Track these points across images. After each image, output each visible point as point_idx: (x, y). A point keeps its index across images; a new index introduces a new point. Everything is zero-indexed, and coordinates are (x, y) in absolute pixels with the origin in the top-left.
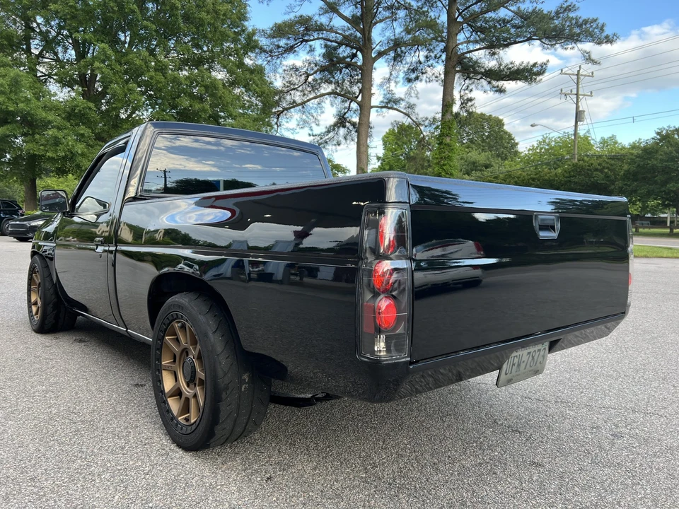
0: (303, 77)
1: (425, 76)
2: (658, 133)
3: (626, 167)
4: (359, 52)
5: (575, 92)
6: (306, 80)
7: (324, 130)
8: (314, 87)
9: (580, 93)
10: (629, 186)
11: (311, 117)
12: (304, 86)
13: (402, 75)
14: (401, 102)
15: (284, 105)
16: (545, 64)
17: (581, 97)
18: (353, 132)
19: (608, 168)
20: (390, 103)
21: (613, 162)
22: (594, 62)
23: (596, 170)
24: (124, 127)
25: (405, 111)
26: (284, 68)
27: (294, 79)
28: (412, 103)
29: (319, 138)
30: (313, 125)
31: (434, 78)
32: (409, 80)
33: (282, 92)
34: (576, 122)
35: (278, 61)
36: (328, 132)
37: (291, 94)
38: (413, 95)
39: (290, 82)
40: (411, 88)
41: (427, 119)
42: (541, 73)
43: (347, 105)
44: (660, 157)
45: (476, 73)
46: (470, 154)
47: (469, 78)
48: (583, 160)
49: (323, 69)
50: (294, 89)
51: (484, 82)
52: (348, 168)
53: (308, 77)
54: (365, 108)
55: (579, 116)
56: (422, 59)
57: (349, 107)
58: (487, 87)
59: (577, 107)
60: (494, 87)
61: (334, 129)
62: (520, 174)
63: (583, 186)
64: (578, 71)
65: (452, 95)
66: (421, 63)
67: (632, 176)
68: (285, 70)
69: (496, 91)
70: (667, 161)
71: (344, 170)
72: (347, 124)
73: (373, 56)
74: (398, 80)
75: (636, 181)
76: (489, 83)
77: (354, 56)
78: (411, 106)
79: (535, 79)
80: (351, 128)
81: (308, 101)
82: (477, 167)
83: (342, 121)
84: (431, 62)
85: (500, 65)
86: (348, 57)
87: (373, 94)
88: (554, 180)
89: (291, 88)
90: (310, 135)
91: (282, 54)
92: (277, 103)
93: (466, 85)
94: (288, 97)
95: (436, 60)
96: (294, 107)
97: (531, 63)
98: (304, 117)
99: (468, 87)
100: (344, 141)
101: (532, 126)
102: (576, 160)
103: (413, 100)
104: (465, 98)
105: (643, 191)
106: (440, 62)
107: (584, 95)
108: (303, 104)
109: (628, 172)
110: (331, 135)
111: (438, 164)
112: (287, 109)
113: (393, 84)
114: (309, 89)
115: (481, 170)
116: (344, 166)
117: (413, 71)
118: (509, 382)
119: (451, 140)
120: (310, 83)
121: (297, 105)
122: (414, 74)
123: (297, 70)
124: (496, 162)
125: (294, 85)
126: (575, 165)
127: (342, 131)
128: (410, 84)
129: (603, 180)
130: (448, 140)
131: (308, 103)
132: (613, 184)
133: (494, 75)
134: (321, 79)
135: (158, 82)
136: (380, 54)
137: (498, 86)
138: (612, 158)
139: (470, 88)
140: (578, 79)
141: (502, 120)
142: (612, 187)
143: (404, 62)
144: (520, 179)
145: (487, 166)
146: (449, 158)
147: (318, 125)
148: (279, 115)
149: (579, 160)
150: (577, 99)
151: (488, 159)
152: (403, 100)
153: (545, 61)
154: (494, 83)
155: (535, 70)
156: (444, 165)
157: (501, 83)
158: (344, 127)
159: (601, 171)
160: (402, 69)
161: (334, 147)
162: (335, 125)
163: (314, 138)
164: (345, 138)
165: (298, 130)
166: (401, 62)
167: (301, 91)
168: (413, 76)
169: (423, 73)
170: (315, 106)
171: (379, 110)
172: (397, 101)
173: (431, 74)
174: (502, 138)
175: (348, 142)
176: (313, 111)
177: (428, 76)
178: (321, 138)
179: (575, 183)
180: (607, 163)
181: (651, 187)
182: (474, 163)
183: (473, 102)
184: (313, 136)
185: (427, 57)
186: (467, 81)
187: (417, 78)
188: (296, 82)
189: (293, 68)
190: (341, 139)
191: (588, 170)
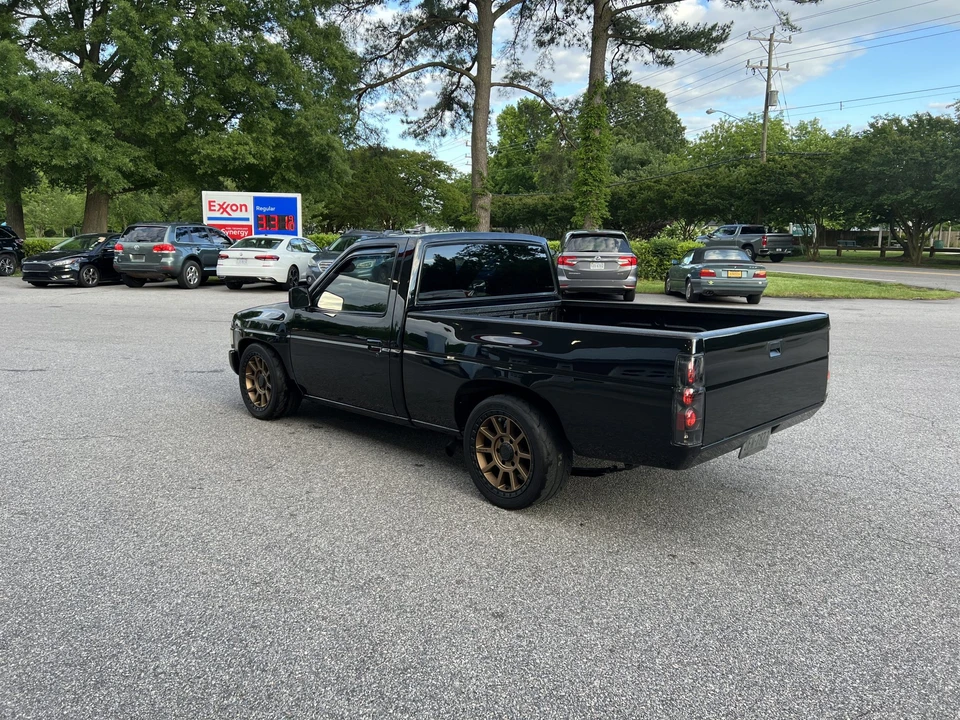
0: (394, 40)
1: (563, 37)
2: (872, 126)
3: (828, 171)
4: (470, 4)
5: (766, 64)
6: (398, 44)
7: (423, 115)
8: (409, 53)
9: (773, 65)
10: (832, 197)
11: (405, 97)
12: (396, 52)
13: (531, 36)
14: (532, 77)
15: (368, 79)
16: (729, 27)
17: (773, 71)
18: (463, 117)
19: (806, 172)
20: (516, 80)
21: (812, 164)
22: (793, 28)
23: (791, 174)
24: (155, 120)
25: (537, 91)
26: (367, 26)
27: (380, 43)
28: (547, 79)
29: (416, 127)
30: (409, 108)
31: (575, 41)
32: (541, 44)
33: (362, 60)
34: (767, 107)
35: (358, 17)
36: (429, 117)
37: (376, 64)
38: (547, 66)
39: (375, 47)
40: (545, 56)
41: (567, 101)
42: (721, 39)
43: (455, 79)
44: (873, 159)
45: (633, 37)
46: (620, 145)
47: (624, 43)
48: (774, 160)
49: (420, 26)
50: (381, 57)
51: (645, 50)
52: (454, 167)
53: (401, 40)
54: (481, 85)
55: (770, 98)
56: (560, 14)
57: (459, 82)
58: (649, 57)
59: (769, 86)
60: (658, 57)
61: (436, 114)
62: (690, 178)
63: (773, 195)
64: (772, 35)
65: (603, 70)
66: (558, 20)
67: (835, 184)
68: (368, 30)
69: (661, 63)
70: (882, 165)
71: (448, 170)
72: (455, 106)
73: (494, 10)
74: (525, 44)
75: (841, 190)
76: (652, 51)
77: (465, 7)
78: (544, 84)
79: (715, 48)
80: (461, 111)
81: (403, 74)
82: (629, 163)
83: (447, 101)
84: (572, 17)
85: (668, 27)
86: (455, 9)
87: (493, 66)
88: (735, 187)
89: (375, 54)
90: (403, 122)
91: (363, 7)
92: (358, 78)
93: (620, 53)
94: (373, 67)
95: (579, 15)
96: (382, 84)
97: (709, 26)
98: (396, 97)
99: (623, 55)
100: (451, 131)
101: (708, 112)
102: (765, 159)
103: (546, 74)
104: (619, 72)
105: (849, 204)
106: (584, 18)
107: (778, 69)
108: (394, 79)
109: (830, 179)
110: (433, 121)
111: (584, 166)
112: (372, 87)
113: (519, 50)
114: (401, 57)
115: (635, 169)
116: (448, 164)
117: (547, 30)
118: (747, 455)
119: (600, 133)
120: (403, 48)
121: (387, 81)
122: (549, 34)
123: (385, 29)
124: (656, 157)
125: (381, 50)
126: (763, 168)
127: (448, 116)
128: (543, 50)
129: (799, 188)
130: (597, 133)
131: (402, 78)
132: (812, 194)
133: (654, 41)
134: (418, 41)
135: (202, 56)
136: (503, 9)
137: (663, 56)
138: (812, 157)
139: (626, 57)
140: (771, 45)
141: (664, 95)
142: (810, 198)
143: (534, 18)
144: (690, 185)
145: (643, 163)
146: (597, 159)
147: (415, 108)
148: (361, 96)
149: (768, 161)
150: (769, 75)
151: (645, 152)
152: (535, 75)
153: (728, 23)
154: (659, 52)
155: (714, 34)
156: (591, 168)
157: (667, 53)
158: (451, 109)
159: (797, 176)
160: (533, 25)
161: (437, 140)
162: (437, 108)
163: (409, 126)
164: (452, 126)
165: (388, 116)
166: (530, 17)
167: (391, 60)
168: (547, 37)
169: (560, 34)
170: (412, 81)
171: (502, 88)
172: (526, 77)
173: (571, 36)
174: (664, 121)
175: (457, 131)
176: (408, 89)
177: (568, 39)
178: (419, 127)
179: (764, 192)
180: (805, 165)
181: (859, 199)
182: (626, 158)
183: (629, 77)
184: (408, 123)
185: (566, 11)
186: (622, 48)
187: (552, 40)
188: (384, 46)
189: (379, 27)
190: (447, 127)
191: (779, 174)
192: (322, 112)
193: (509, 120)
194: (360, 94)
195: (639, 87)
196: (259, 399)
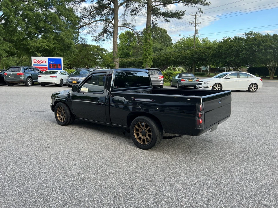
0: (89, 13)
1: (138, 13)
2: (223, 40)
3: (212, 52)
4: (111, 3)
5: (194, 22)
6: (90, 14)
7: (98, 35)
8: (94, 17)
9: (197, 23)
10: (213, 59)
11: (93, 29)
12: (90, 16)
13: (129, 13)
14: (130, 24)
15: (81, 24)
16: (185, 12)
17: (197, 24)
18: (110, 36)
19: (206, 52)
20: (125, 25)
21: (208, 50)
22: (202, 12)
23: (202, 53)
24: (16, 35)
25: (131, 28)
26: (81, 8)
27: (85, 13)
28: (134, 25)
29: (96, 38)
30: (94, 33)
31: (142, 15)
32: (132, 15)
33: (80, 18)
34: (195, 34)
35: (78, 5)
36: (100, 35)
37: (84, 19)
38: (134, 21)
39: (83, 15)
40: (133, 18)
41: (140, 31)
42: (183, 15)
43: (107, 25)
44: (224, 49)
45: (158, 13)
46: (154, 44)
47: (156, 15)
48: (197, 49)
49: (97, 9)
50: (85, 17)
51: (162, 17)
52: (107, 50)
53: (91, 12)
54: (115, 26)
55: (196, 32)
56: (137, 7)
57: (108, 25)
58: (163, 19)
59: (195, 28)
60: (165, 19)
61: (102, 34)
62: (174, 54)
63: (197, 59)
64: (196, 14)
65: (150, 23)
66: (137, 8)
67: (214, 56)
68: (81, 9)
69: (166, 21)
70: (226, 50)
71: (105, 51)
72: (107, 32)
73: (118, 5)
74: (127, 15)
75: (215, 57)
76: (164, 18)
77: (110, 4)
78: (134, 26)
79: (181, 17)
80: (109, 34)
81: (92, 23)
82: (157, 49)
83: (105, 31)
84: (141, 8)
85: (168, 11)
86: (107, 4)
87: (119, 21)
88: (187, 56)
89: (83, 17)
90: (92, 36)
91: (79, 3)
92: (78, 24)
93: (154, 18)
94: (83, 20)
95: (143, 7)
96: (86, 25)
97: (179, 11)
98: (90, 29)
99: (155, 19)
100: (106, 39)
101: (179, 35)
102: (195, 48)
103: (134, 24)
104: (154, 23)
105: (218, 61)
106: (144, 8)
107: (198, 24)
108: (89, 24)
109: (213, 54)
110: (101, 37)
111: (145, 50)
112: (83, 26)
113: (126, 16)
114: (91, 18)
115: (159, 51)
116: (105, 49)
117: (134, 11)
118: (213, 131)
119: (150, 41)
120: (92, 15)
121: (87, 24)
122: (134, 12)
123: (86, 9)
124: (164, 48)
125: (85, 16)
126: (194, 51)
127: (105, 35)
128: (132, 17)
129: (205, 56)
130: (149, 41)
131: (92, 24)
132: (208, 58)
133: (164, 15)
134: (96, 13)
135: (31, 16)
136: (121, 4)
137: (167, 19)
138: (208, 48)
139: (156, 19)
140: (196, 17)
141: (166, 30)
142: (208, 59)
143: (130, 7)
144: (175, 56)
145: (161, 50)
146: (149, 48)
147: (96, 33)
148: (79, 29)
149: (196, 49)
150: (195, 25)
151: (161, 46)
152: (131, 24)
153: (184, 11)
154: (165, 18)
155: (181, 14)
156: (148, 51)
157: (168, 18)
158: (106, 33)
159: (204, 53)
160: (130, 9)
161: (102, 42)
162: (102, 33)
163: (94, 38)
164: (107, 38)
165: (87, 35)
166: (129, 7)
167: (88, 18)
168: (134, 13)
169: (137, 12)
170: (94, 25)
171: (121, 27)
172: (128, 24)
173: (141, 13)
174: (166, 38)
175: (108, 39)
176: (93, 27)
177: (140, 14)
178: (97, 38)
179: (195, 58)
180: (206, 50)
181: (220, 60)
182: (156, 48)
183: (157, 25)
184: (93, 37)
185: (139, 6)
186: (155, 17)
187: (135, 14)
188: (86, 14)
189: (84, 9)
190: (105, 38)
191: (199, 53)
192: (68, 33)
193: (122, 37)
194: (79, 28)
195: (159, 28)
196: (61, 119)
